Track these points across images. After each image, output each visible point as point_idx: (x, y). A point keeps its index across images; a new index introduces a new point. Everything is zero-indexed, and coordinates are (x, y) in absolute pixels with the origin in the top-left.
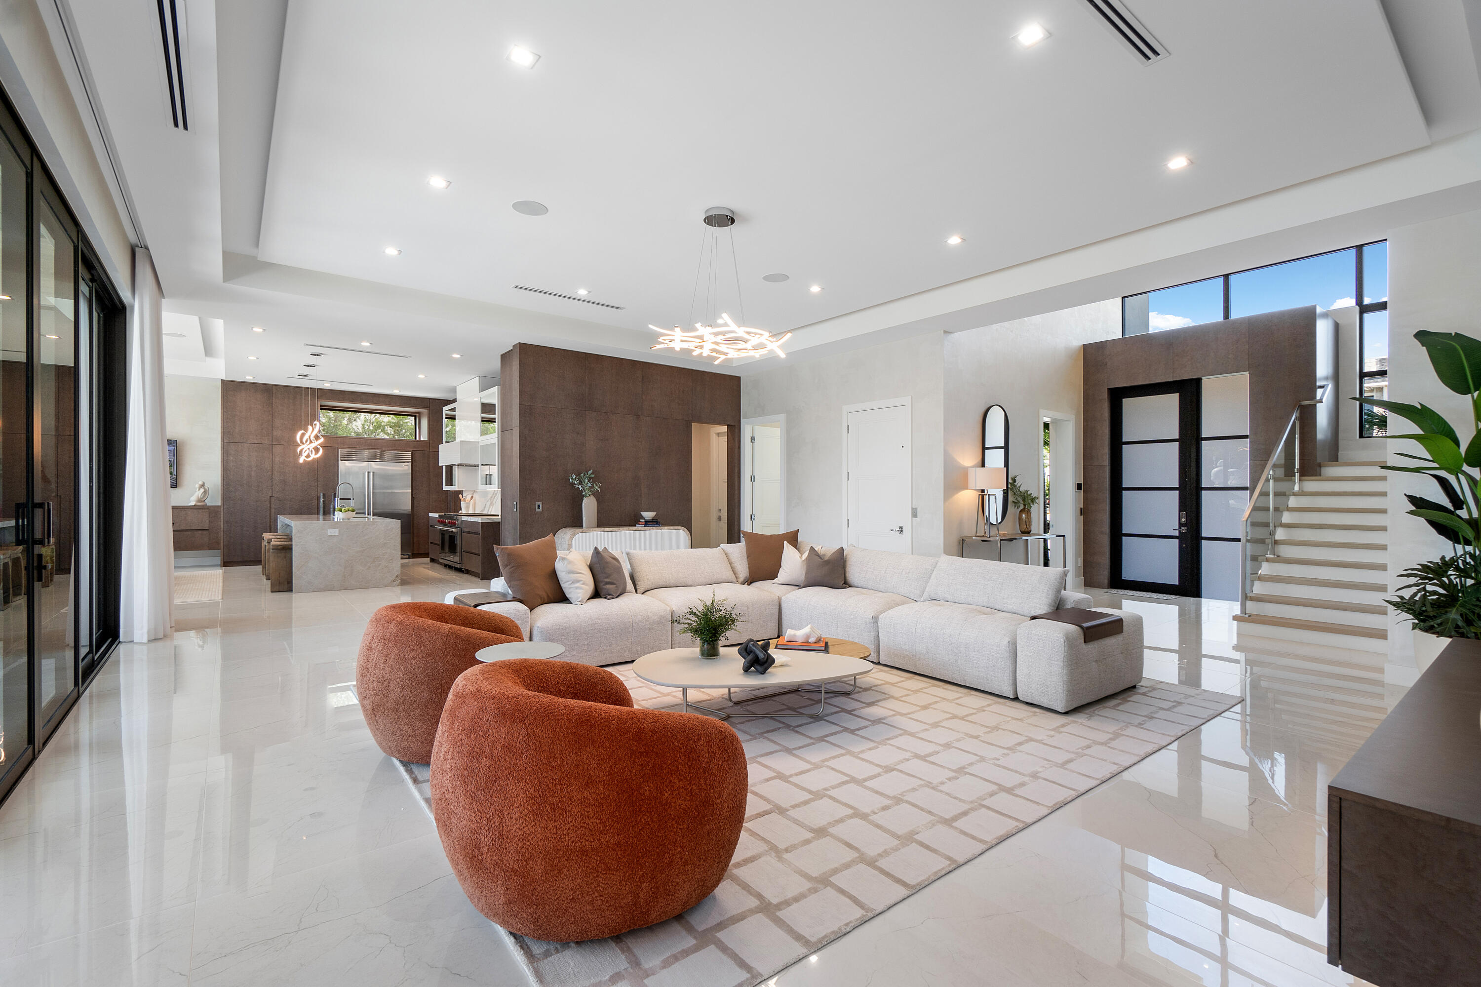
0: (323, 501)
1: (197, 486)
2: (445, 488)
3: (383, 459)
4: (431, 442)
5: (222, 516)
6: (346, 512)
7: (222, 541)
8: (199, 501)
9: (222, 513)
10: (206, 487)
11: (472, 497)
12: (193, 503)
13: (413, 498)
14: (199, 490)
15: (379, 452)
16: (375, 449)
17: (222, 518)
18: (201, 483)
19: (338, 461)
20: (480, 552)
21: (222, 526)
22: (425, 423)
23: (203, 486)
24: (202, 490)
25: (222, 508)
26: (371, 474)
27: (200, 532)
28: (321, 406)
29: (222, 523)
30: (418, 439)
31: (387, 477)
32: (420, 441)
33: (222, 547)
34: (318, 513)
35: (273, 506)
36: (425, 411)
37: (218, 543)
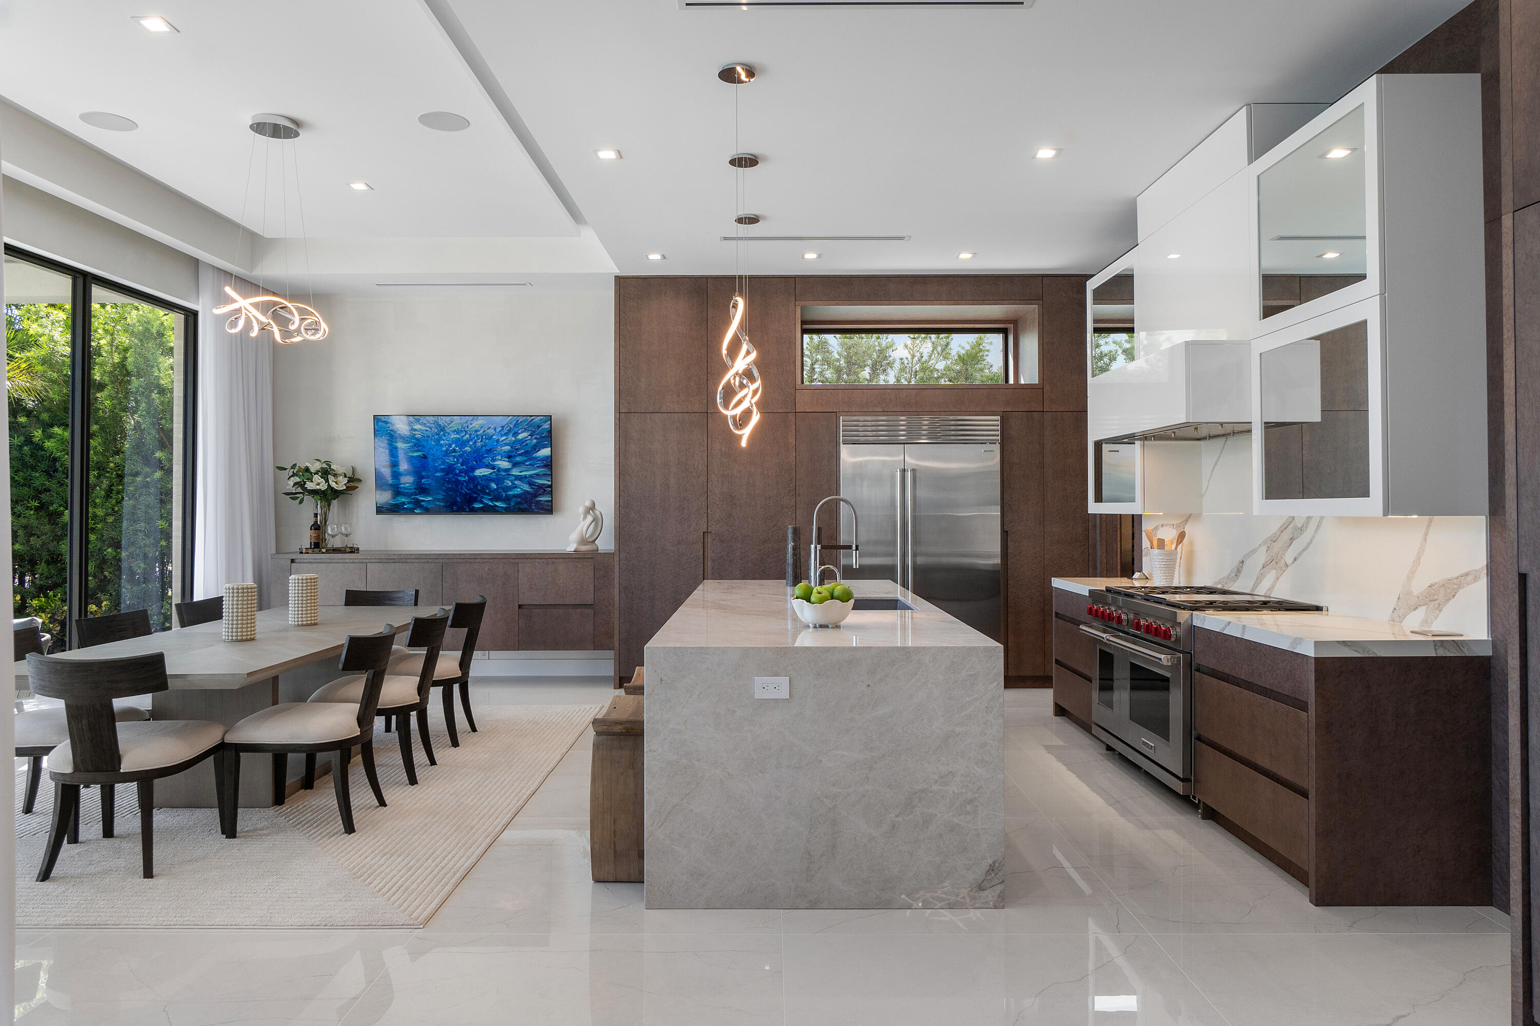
0: (794, 548)
1: (581, 510)
2: (1094, 508)
3: (939, 438)
4: (1047, 388)
5: (617, 574)
6: (821, 601)
7: (616, 632)
8: (583, 541)
9: (617, 569)
10: (597, 513)
11: (1182, 536)
12: (571, 548)
13: (1005, 534)
14: (585, 518)
15: (926, 420)
16: (918, 413)
17: (616, 581)
18: (588, 503)
19: (837, 445)
20: (1310, 784)
21: (617, 598)
22: (1030, 345)
23: (593, 507)
24: (590, 518)
25: (616, 559)
26: (909, 475)
27: (579, 610)
28: (803, 322)
29: (616, 591)
30: (1011, 381)
31: (942, 480)
32: (1018, 386)
33: (617, 644)
34: (799, 576)
35: (710, 554)
36: (1031, 310)
37: (610, 636)
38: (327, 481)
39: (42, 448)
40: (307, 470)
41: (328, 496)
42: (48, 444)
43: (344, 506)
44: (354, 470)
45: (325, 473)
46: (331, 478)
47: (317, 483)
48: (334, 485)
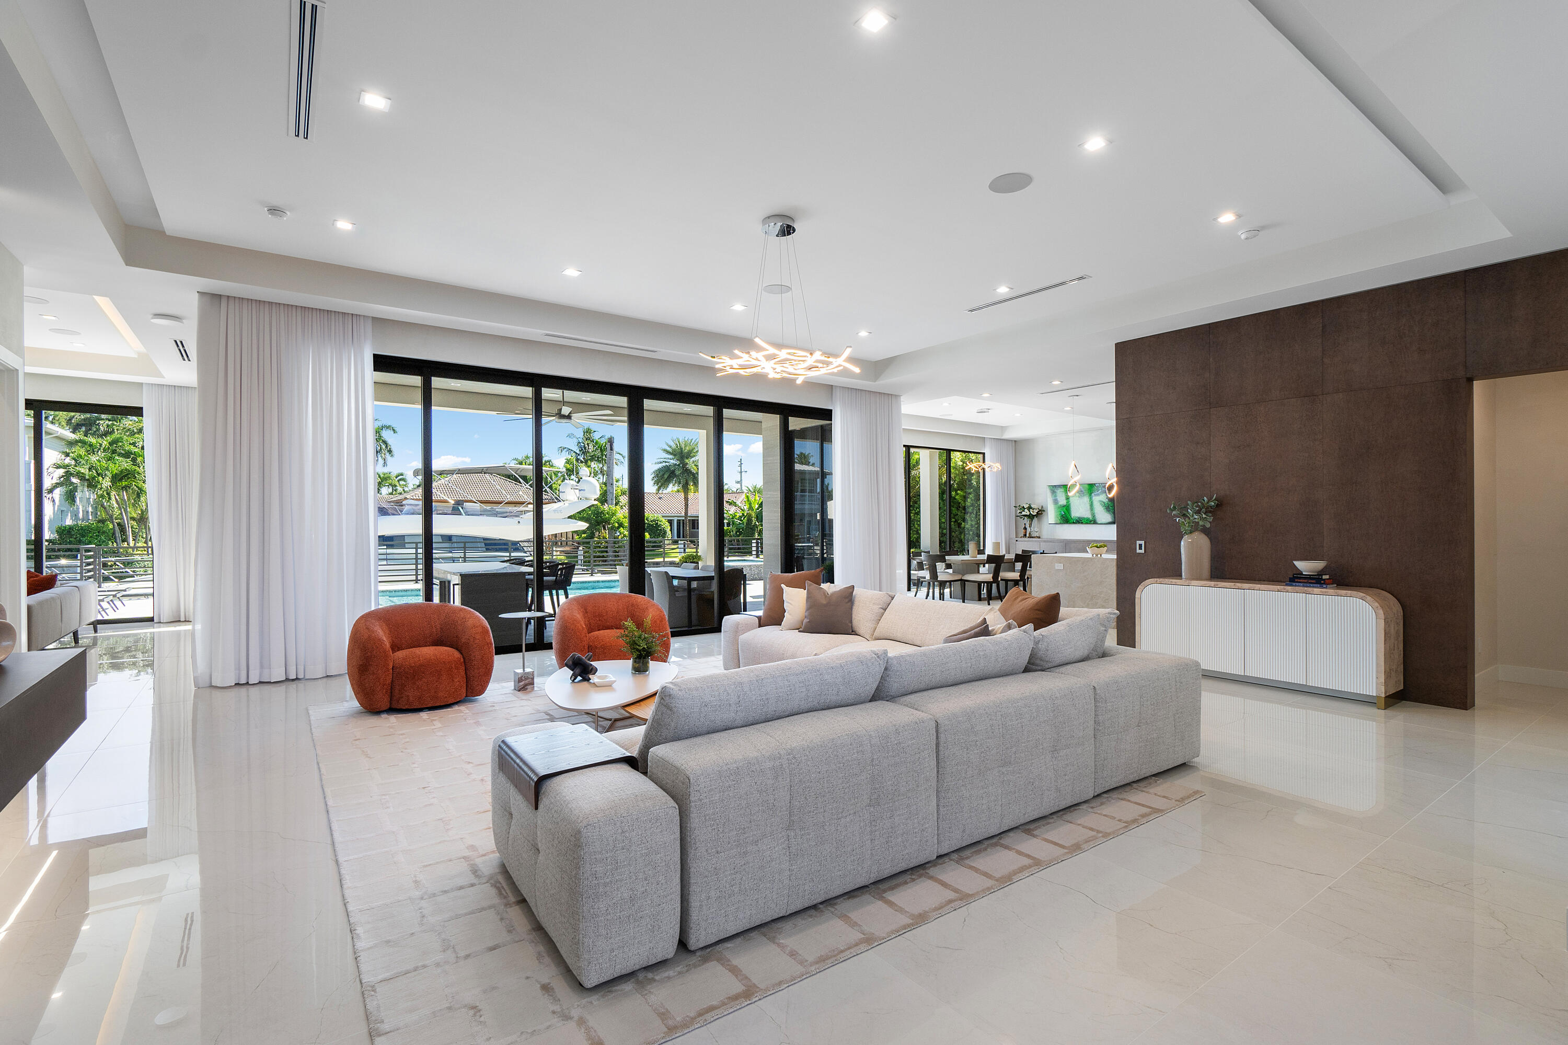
38: (1029, 511)
39: (955, 499)
40: (1023, 507)
41: (1031, 517)
42: (957, 497)
43: (1039, 521)
44: (1042, 507)
45: (1030, 508)
46: (1031, 510)
47: (1026, 512)
48: (1032, 513)
